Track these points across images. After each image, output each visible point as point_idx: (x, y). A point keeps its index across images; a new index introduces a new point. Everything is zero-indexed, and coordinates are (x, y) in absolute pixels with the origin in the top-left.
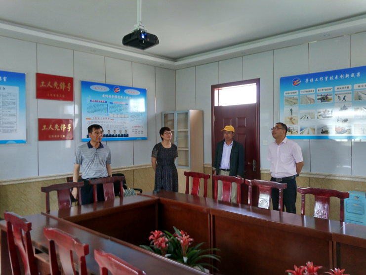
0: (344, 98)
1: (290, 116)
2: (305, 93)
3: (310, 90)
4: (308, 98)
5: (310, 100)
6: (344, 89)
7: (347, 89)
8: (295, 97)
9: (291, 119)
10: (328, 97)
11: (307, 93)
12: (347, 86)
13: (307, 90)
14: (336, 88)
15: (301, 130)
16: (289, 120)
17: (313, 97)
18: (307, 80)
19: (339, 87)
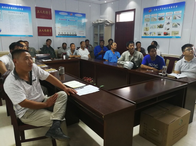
0: (169, 19)
1: (146, 27)
2: (153, 16)
3: (155, 14)
4: (154, 18)
5: (155, 19)
6: (170, 14)
7: (171, 14)
8: (149, 18)
9: (146, 28)
10: (163, 18)
11: (154, 16)
12: (171, 12)
13: (154, 14)
14: (166, 13)
15: (150, 34)
16: (146, 29)
17: (156, 18)
18: (155, 10)
19: (168, 13)
